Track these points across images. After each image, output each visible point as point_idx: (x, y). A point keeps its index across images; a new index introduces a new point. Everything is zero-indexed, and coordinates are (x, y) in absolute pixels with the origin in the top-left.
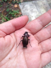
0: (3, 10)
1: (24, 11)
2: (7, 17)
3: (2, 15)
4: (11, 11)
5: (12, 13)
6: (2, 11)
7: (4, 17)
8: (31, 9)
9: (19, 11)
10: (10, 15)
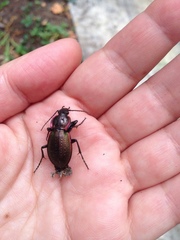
0: (9, 20)
1: (85, 28)
2: (24, 44)
3: (7, 36)
4: (37, 25)
5: (41, 34)
6: (5, 21)
7: (11, 44)
8: (110, 25)
9: (68, 28)
10: (33, 41)
